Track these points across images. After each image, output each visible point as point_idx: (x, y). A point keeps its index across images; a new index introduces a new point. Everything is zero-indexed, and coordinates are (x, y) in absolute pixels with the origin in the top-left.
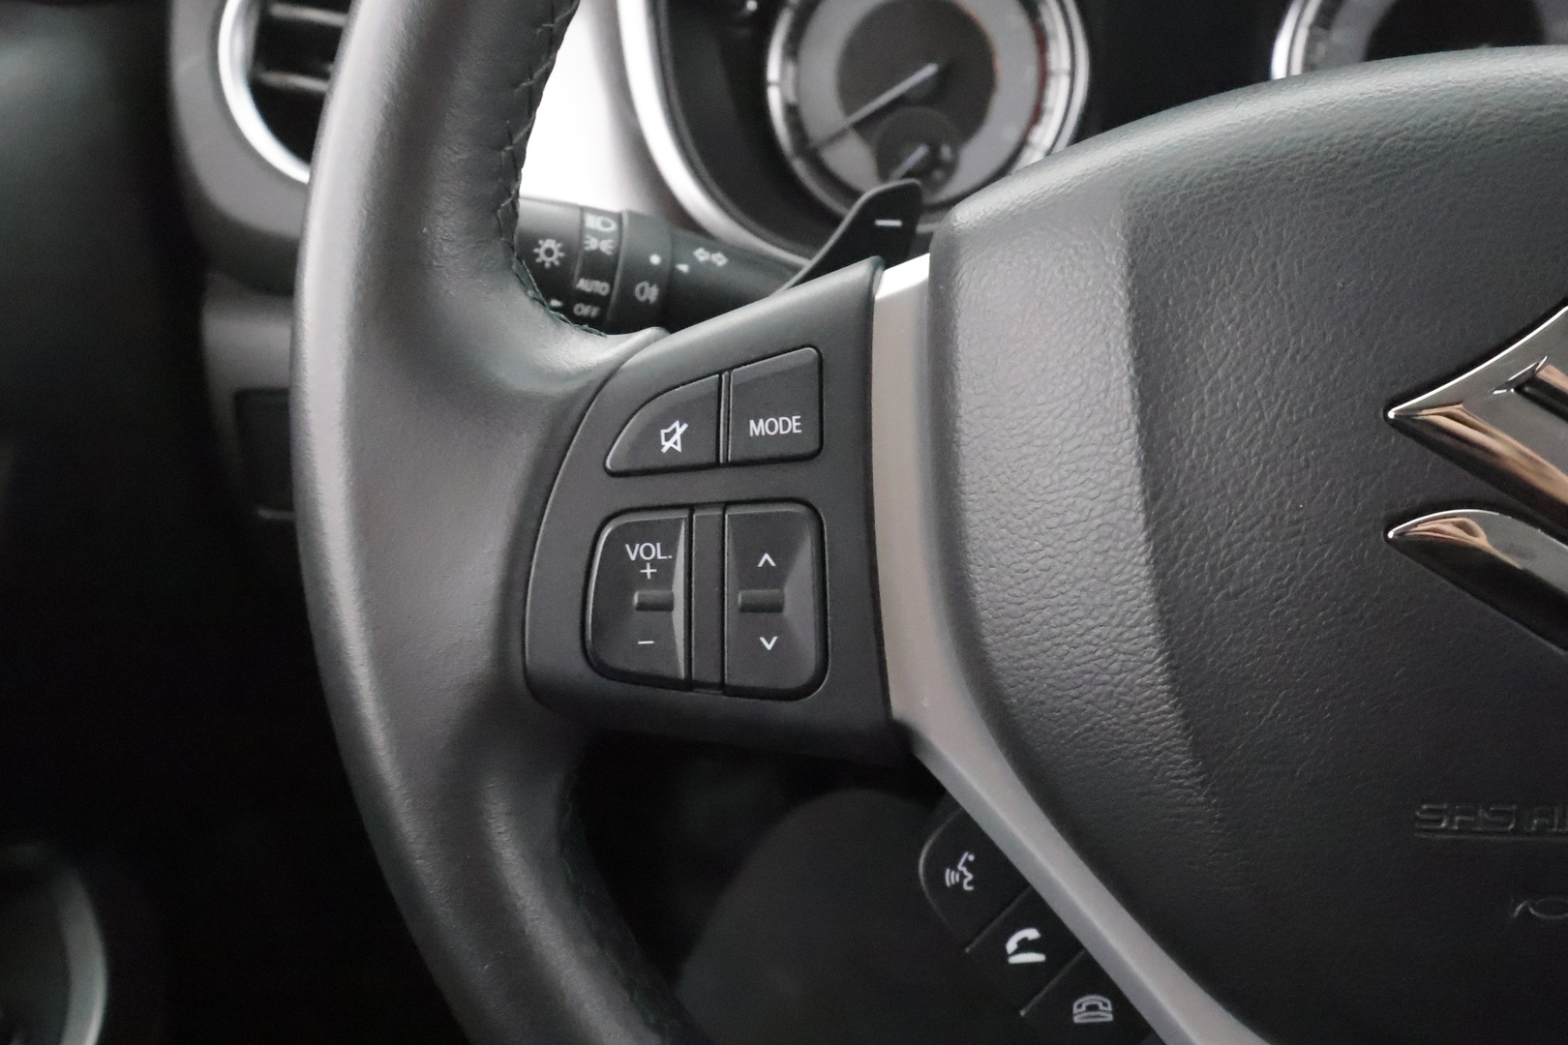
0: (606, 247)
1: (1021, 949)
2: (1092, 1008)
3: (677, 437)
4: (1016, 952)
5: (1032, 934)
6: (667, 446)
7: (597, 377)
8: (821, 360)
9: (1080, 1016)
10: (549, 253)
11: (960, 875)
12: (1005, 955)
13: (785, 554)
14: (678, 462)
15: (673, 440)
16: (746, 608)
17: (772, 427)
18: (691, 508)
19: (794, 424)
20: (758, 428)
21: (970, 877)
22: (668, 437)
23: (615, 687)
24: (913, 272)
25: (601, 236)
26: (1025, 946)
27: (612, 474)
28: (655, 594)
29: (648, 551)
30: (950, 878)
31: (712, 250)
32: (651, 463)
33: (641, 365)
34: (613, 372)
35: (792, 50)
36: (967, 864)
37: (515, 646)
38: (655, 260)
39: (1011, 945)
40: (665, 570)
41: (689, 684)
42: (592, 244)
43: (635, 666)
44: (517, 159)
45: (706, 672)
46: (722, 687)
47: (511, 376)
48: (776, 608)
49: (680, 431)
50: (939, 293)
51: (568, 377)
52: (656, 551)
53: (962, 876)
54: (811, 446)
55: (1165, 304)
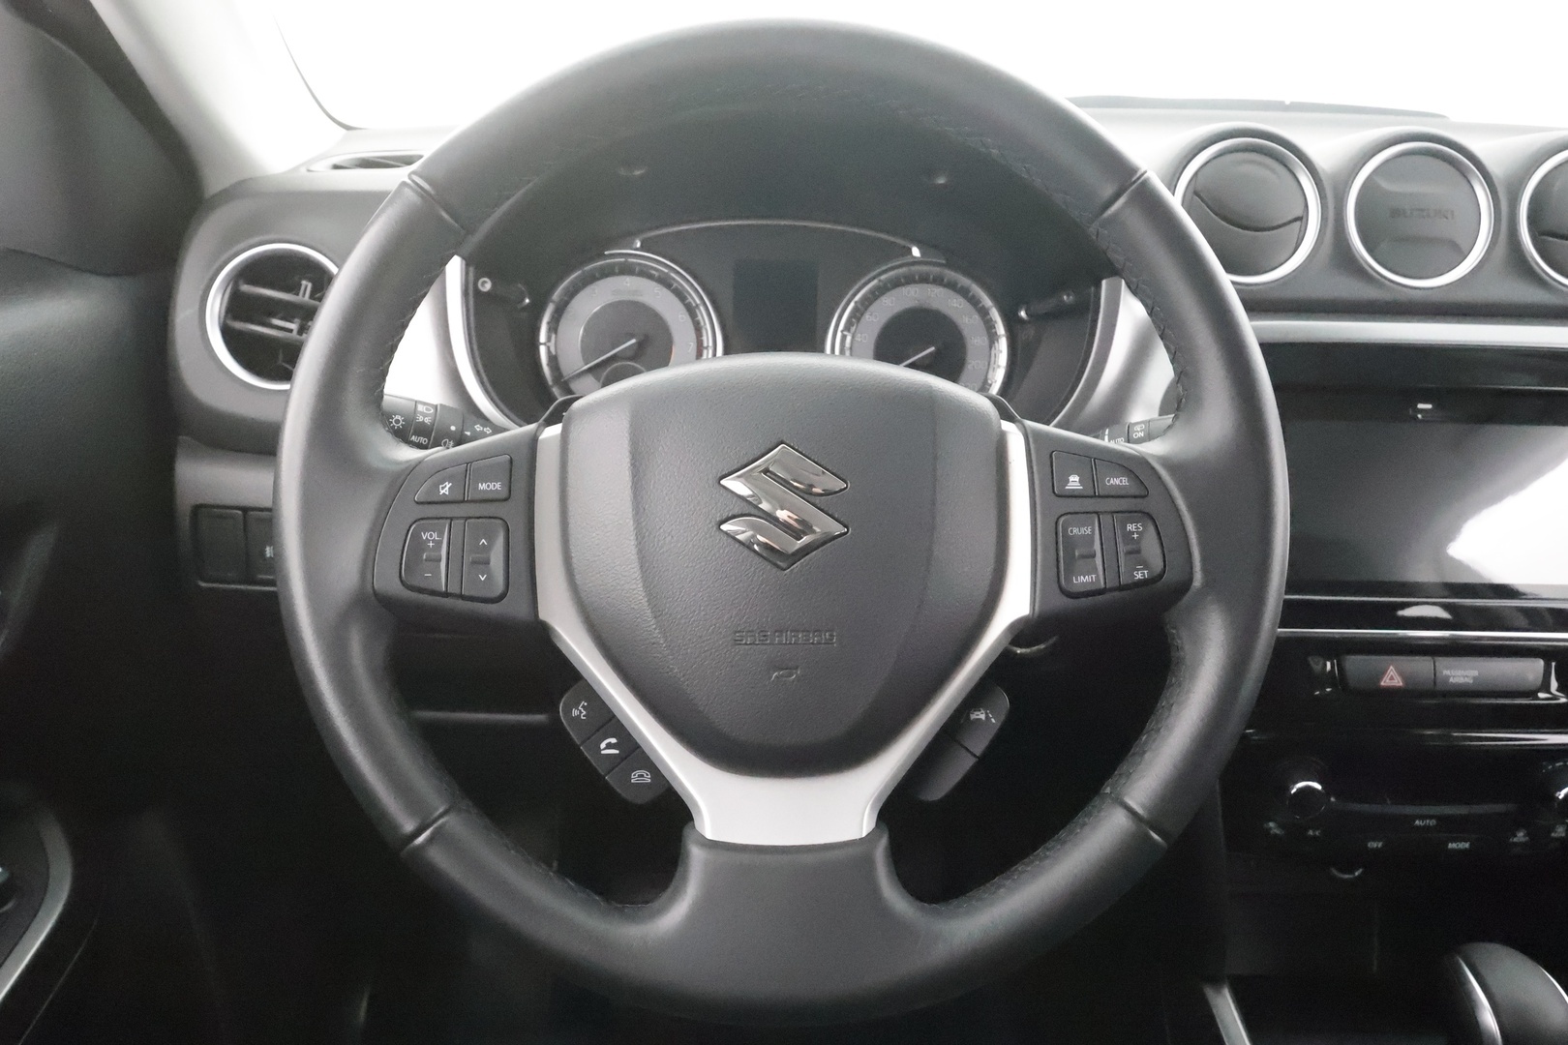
0: (427, 420)
1: (608, 747)
2: (640, 776)
3: (447, 488)
4: (605, 749)
5: (613, 741)
6: (442, 492)
7: (413, 464)
8: (511, 461)
9: (635, 778)
10: (397, 421)
11: (580, 712)
12: (600, 750)
13: (491, 540)
14: (447, 499)
15: (445, 489)
16: (474, 563)
17: (488, 486)
18: (451, 519)
19: (498, 486)
20: (482, 486)
21: (584, 713)
22: (443, 488)
23: (414, 595)
24: (555, 430)
25: (425, 415)
26: (609, 746)
27: (417, 503)
28: (433, 554)
29: (431, 536)
30: (575, 713)
31: (484, 426)
32: (435, 499)
33: (432, 460)
34: (420, 462)
35: (554, 328)
36: (583, 707)
37: (369, 577)
38: (453, 428)
39: (603, 745)
40: (438, 544)
41: (446, 595)
42: (421, 419)
43: (423, 585)
44: (384, 374)
45: (454, 589)
46: (462, 597)
47: (373, 460)
48: (487, 562)
49: (448, 486)
50: (565, 435)
51: (400, 463)
52: (435, 536)
53: (581, 712)
54: (504, 495)
55: (643, 440)
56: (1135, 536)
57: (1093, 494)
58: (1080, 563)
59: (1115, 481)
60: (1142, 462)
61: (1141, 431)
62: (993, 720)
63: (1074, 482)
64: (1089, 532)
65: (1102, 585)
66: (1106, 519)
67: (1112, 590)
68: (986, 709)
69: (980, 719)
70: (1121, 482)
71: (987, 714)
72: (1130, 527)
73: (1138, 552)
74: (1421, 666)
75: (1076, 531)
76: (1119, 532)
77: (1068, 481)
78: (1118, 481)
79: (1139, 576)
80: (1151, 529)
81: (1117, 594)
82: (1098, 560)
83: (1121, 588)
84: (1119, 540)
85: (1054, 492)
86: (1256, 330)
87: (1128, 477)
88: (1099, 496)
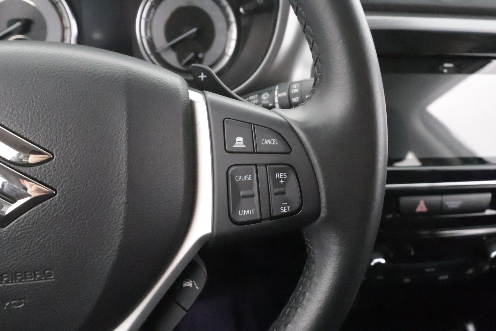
56: (282, 182)
57: (252, 151)
58: (243, 201)
59: (268, 142)
60: (288, 126)
61: (297, 88)
62: (197, 288)
63: (240, 142)
64: (249, 179)
65: (259, 217)
66: (261, 169)
67: (265, 219)
68: (192, 280)
69: (190, 286)
70: (272, 142)
71: (193, 284)
72: (279, 176)
73: (284, 193)
74: (436, 199)
75: (240, 178)
76: (270, 180)
77: (235, 141)
78: (270, 142)
79: (284, 210)
80: (293, 178)
81: (269, 222)
82: (256, 198)
83: (271, 218)
84: (271, 184)
85: (225, 149)
86: (369, 22)
87: (277, 138)
88: (257, 153)
